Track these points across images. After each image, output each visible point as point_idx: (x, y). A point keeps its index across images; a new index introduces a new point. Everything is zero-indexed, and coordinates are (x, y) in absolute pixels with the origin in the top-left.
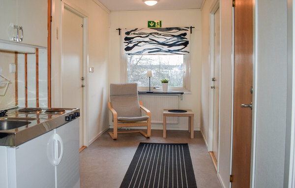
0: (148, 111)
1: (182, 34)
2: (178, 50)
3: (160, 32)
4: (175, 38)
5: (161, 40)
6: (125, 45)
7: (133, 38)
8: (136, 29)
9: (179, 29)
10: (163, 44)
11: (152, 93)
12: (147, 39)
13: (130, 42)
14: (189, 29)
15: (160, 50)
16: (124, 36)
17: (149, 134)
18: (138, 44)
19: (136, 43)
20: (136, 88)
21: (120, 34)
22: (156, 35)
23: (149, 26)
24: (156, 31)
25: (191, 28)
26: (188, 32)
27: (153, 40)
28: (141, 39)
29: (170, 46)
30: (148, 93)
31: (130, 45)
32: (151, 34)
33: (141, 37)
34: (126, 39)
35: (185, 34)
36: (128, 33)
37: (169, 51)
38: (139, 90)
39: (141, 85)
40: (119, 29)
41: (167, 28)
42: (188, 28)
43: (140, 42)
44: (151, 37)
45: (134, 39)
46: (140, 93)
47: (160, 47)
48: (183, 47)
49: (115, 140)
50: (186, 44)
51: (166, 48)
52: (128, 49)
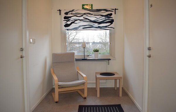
0: (84, 76)
1: (109, 15)
2: (106, 27)
3: (91, 13)
4: (103, 17)
5: (93, 19)
6: (64, 23)
7: (70, 17)
8: (73, 10)
9: (106, 10)
10: (94, 22)
11: (86, 60)
12: (82, 18)
13: (69, 21)
14: (114, 11)
15: (92, 27)
16: (63, 15)
17: (86, 95)
18: (75, 21)
19: (74, 21)
20: (74, 56)
21: (60, 14)
22: (89, 15)
23: (83, 8)
24: (89, 12)
25: (115, 9)
26: (113, 13)
27: (87, 19)
28: (77, 18)
29: (100, 23)
30: (83, 60)
31: (69, 23)
32: (85, 14)
33: (77, 16)
34: (65, 18)
35: (111, 14)
36: (66, 13)
37: (99, 27)
38: (76, 57)
39: (78, 54)
40: (60, 10)
41: (97, 10)
42: (113, 9)
43: (76, 20)
44: (85, 16)
45: (72, 18)
46: (77, 60)
47: (92, 24)
48: (109, 24)
49: (57, 102)
50: (112, 22)
51: (96, 25)
52: (67, 25)
